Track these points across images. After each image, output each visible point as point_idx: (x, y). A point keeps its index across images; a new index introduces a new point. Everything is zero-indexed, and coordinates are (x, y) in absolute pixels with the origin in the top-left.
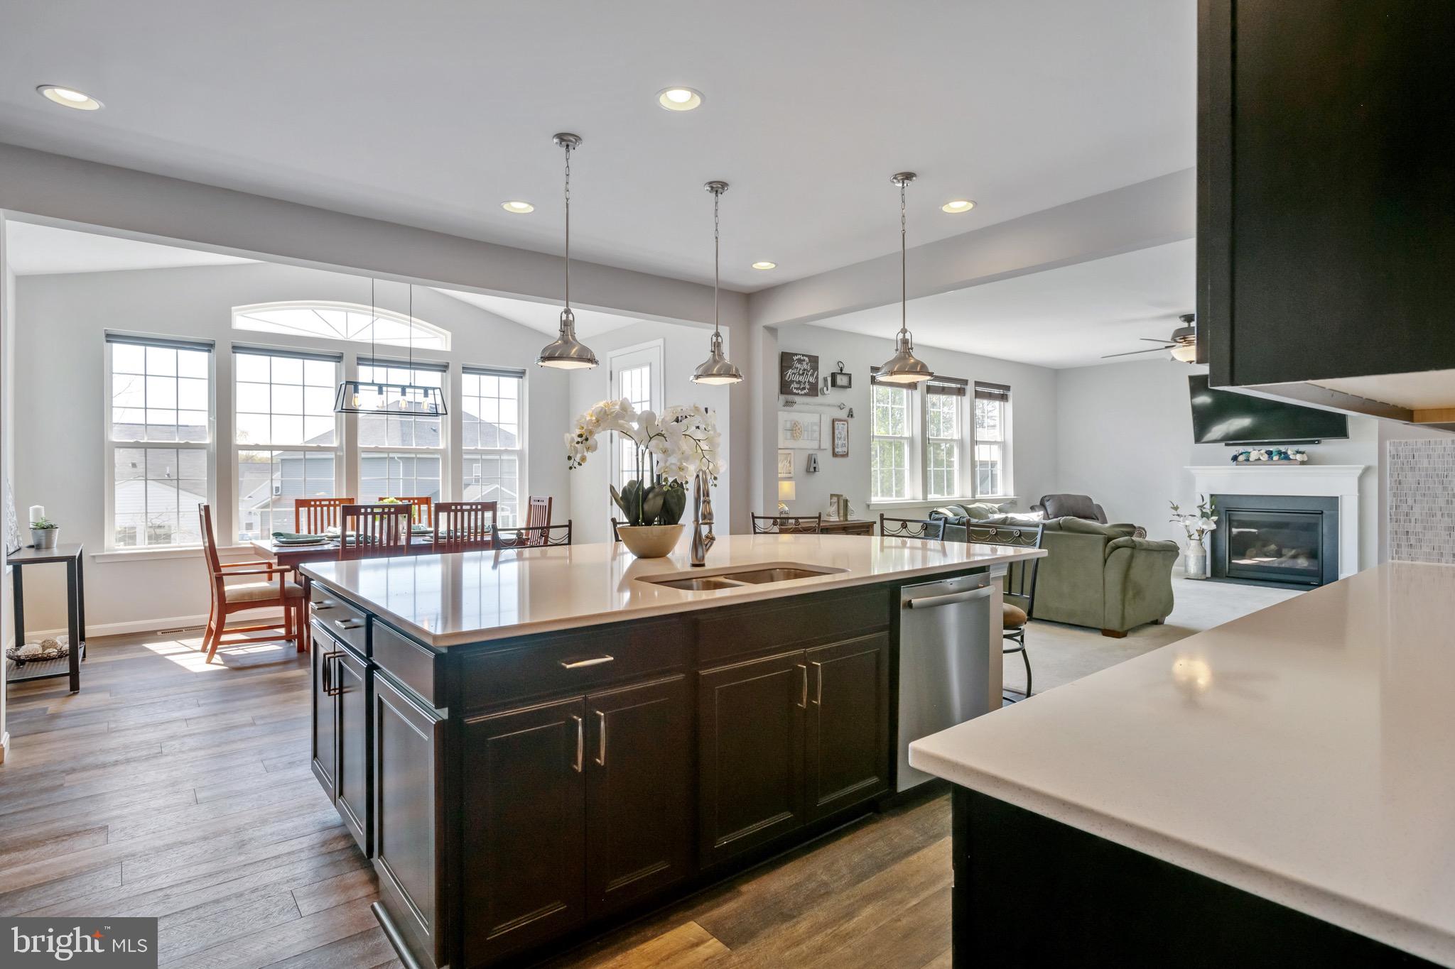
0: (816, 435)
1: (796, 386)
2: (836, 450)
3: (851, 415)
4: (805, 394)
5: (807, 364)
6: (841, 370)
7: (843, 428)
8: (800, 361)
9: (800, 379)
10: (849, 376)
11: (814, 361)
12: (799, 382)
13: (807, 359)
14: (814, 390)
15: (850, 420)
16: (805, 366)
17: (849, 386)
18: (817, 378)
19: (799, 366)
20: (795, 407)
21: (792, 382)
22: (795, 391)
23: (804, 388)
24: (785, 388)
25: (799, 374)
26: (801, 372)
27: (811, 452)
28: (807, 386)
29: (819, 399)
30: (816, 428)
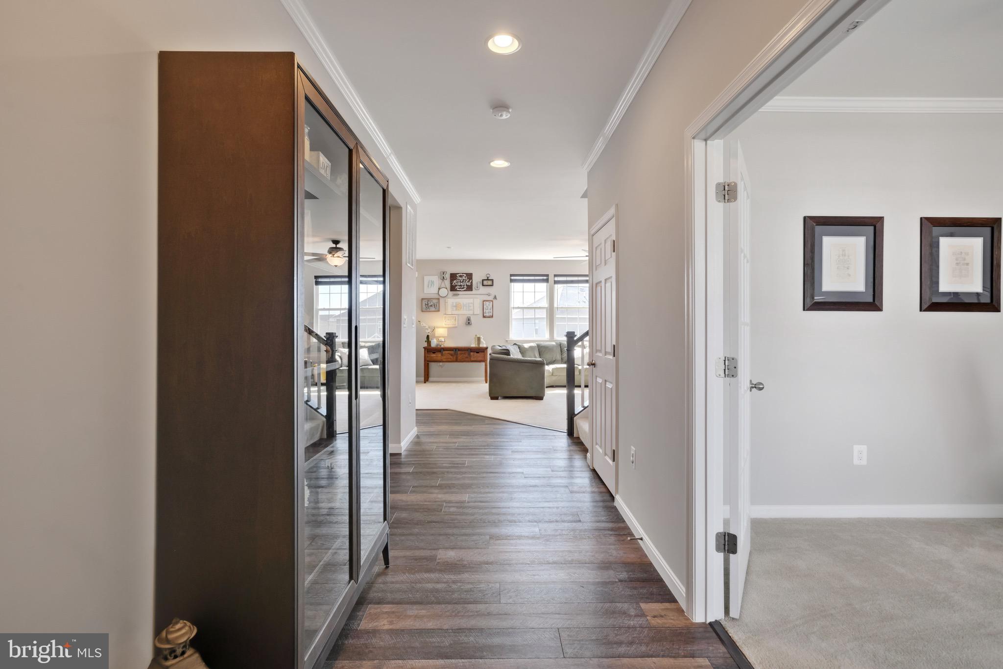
0: (472, 308)
1: (459, 287)
2: (485, 315)
3: (495, 298)
4: (464, 290)
5: (465, 277)
6: (488, 278)
7: (489, 305)
8: (461, 276)
9: (461, 284)
10: (492, 280)
11: (470, 276)
12: (461, 285)
13: (465, 275)
14: (470, 288)
15: (494, 301)
16: (464, 278)
17: (492, 285)
18: (472, 283)
19: (460, 278)
20: (459, 296)
21: (456, 286)
22: (458, 289)
23: (464, 288)
24: (453, 288)
25: (460, 282)
26: (462, 281)
27: (469, 316)
28: (465, 286)
29: (474, 292)
30: (472, 305)
